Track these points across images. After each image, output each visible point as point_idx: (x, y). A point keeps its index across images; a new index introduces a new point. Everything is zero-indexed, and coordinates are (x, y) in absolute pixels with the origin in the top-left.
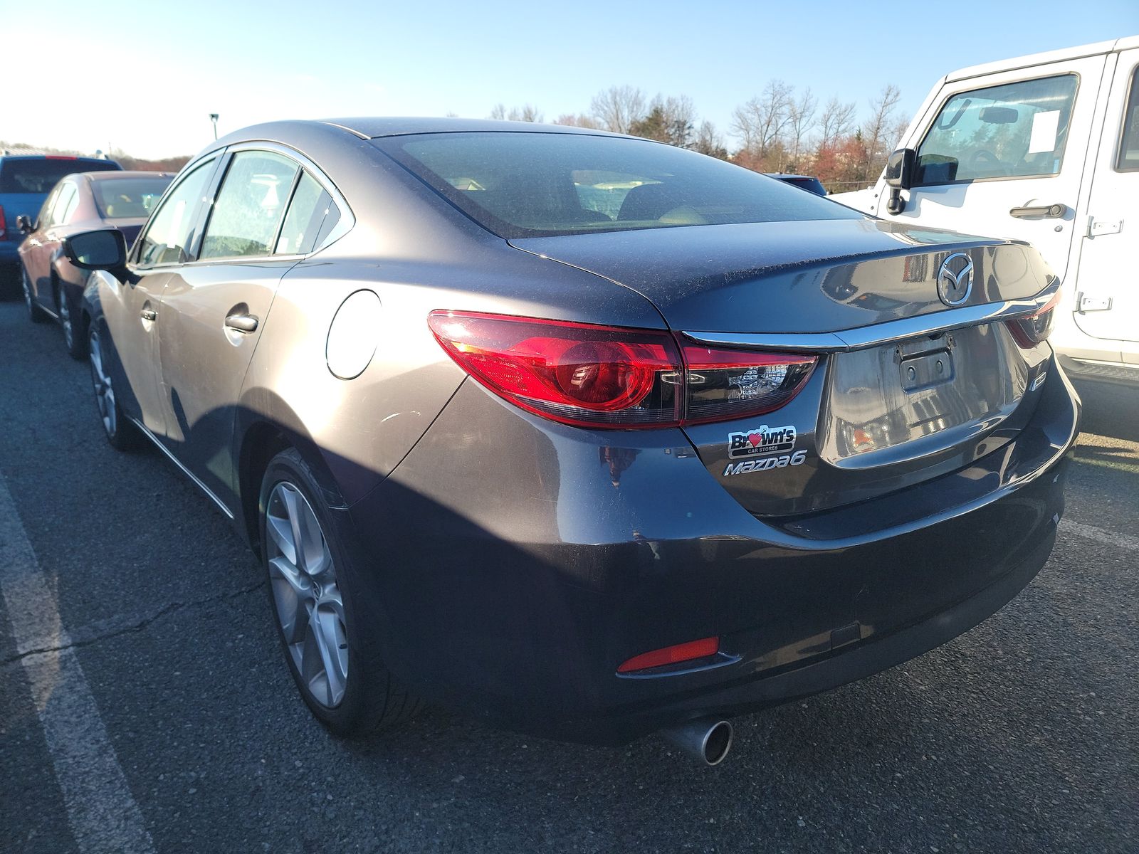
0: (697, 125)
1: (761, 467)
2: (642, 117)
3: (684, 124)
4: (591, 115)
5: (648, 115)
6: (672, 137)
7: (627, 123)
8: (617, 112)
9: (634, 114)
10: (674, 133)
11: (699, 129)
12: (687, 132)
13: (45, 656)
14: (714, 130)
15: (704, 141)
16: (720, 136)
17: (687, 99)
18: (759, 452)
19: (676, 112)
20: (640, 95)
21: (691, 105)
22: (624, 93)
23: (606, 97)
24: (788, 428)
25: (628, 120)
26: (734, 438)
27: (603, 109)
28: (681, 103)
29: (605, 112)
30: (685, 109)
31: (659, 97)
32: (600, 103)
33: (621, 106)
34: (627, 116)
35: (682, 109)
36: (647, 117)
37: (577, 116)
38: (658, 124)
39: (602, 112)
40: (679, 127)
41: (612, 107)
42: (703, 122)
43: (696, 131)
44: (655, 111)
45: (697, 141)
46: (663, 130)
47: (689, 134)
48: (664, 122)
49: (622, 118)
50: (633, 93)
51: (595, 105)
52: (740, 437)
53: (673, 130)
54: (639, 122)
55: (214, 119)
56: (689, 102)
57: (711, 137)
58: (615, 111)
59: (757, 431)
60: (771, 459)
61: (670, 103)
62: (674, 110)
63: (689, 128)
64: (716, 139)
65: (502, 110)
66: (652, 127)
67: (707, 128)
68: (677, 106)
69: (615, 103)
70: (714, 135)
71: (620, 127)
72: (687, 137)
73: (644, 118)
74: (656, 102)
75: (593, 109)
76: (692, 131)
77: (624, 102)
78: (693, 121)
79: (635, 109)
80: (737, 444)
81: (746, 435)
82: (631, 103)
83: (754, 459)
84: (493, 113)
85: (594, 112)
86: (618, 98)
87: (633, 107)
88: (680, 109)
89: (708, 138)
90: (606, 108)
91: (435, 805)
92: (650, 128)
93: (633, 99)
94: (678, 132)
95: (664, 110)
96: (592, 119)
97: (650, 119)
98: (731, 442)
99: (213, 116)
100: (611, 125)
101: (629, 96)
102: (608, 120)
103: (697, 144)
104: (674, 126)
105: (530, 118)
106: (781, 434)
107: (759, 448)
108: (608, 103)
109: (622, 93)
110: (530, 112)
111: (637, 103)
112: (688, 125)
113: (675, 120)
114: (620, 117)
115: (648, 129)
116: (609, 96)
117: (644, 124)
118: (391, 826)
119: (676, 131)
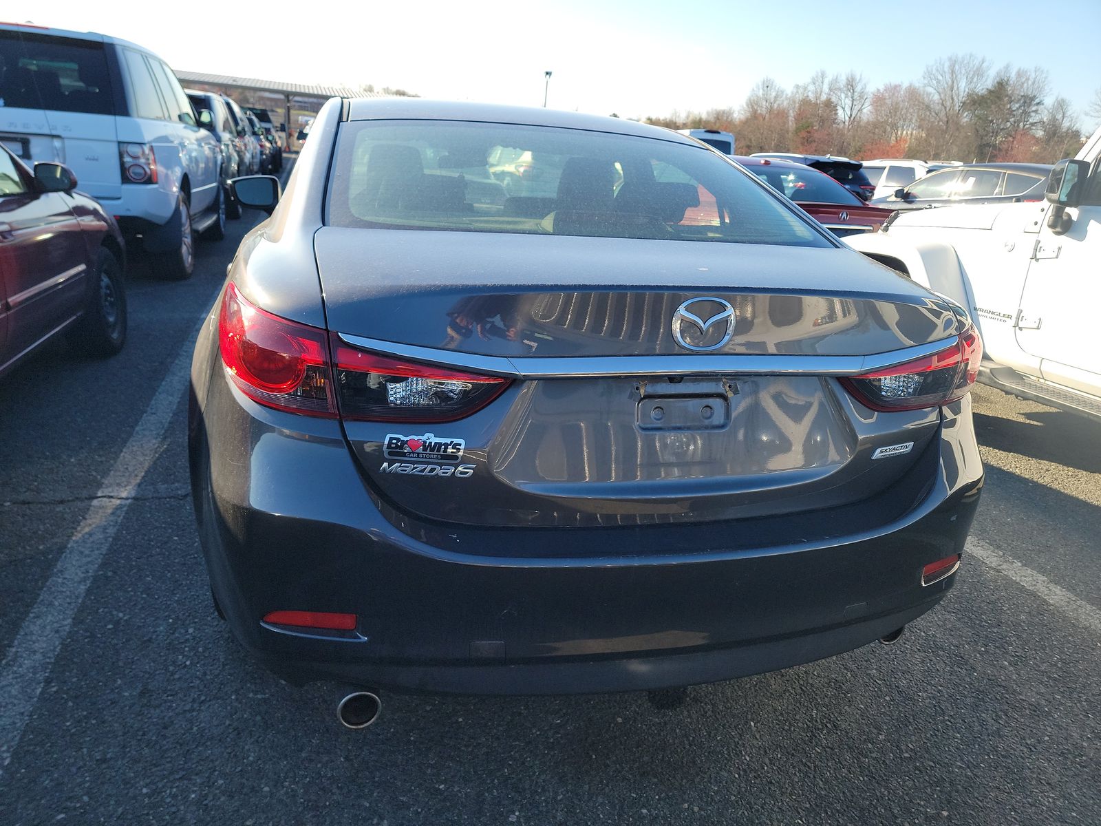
0: (1049, 101)
1: (419, 472)
2: (983, 89)
3: (1033, 99)
4: (922, 85)
5: (990, 87)
6: (1015, 113)
7: (962, 94)
8: (953, 82)
9: (973, 85)
10: (1018, 109)
11: (1051, 106)
12: (1034, 109)
13: (110, 502)
14: (1069, 108)
15: (1054, 119)
16: (1075, 115)
17: (1042, 71)
18: (418, 457)
19: (1025, 85)
20: (984, 65)
21: (1046, 78)
22: (966, 62)
23: (943, 65)
24: (456, 441)
25: (964, 91)
26: (391, 439)
27: (936, 79)
28: (1033, 75)
29: (939, 82)
30: (1036, 82)
31: (1007, 67)
32: (934, 71)
33: (959, 76)
34: (963, 87)
35: (1033, 83)
36: (987, 89)
37: (905, 85)
38: (999, 98)
39: (935, 82)
40: (1025, 102)
41: (948, 76)
42: (1057, 99)
43: (1045, 108)
44: (999, 83)
45: (1045, 119)
46: (1004, 105)
47: (1036, 111)
48: (1007, 96)
49: (958, 88)
50: (977, 63)
51: (929, 74)
52: (398, 440)
53: (1017, 105)
54: (977, 95)
55: (548, 76)
56: (1044, 75)
57: (1063, 117)
58: (950, 83)
59: (420, 437)
60: (433, 466)
61: (1019, 74)
62: (1023, 84)
63: (1038, 104)
64: (1070, 119)
65: (823, 75)
66: (991, 101)
67: (1061, 105)
68: (1028, 79)
69: (953, 72)
70: (1068, 114)
71: (952, 99)
72: (1033, 114)
73: (985, 90)
74: (1003, 73)
75: (924, 78)
76: (1041, 107)
77: (963, 72)
78: (1044, 96)
79: (975, 80)
80: (393, 446)
81: (405, 439)
82: (972, 73)
83: (413, 463)
84: (813, 79)
85: (926, 82)
86: (957, 67)
87: (972, 78)
88: (1030, 83)
89: (1059, 117)
90: (940, 78)
91: (251, 695)
92: (989, 101)
93: (975, 69)
94: (1022, 108)
95: (1011, 82)
96: (921, 89)
97: (990, 92)
98: (386, 442)
99: (547, 73)
100: (942, 96)
101: (971, 65)
102: (941, 90)
103: (1044, 123)
104: (1019, 100)
105: (852, 86)
106: (446, 445)
107: (418, 454)
108: (944, 72)
109: (963, 61)
110: (853, 79)
111: (979, 73)
112: (1037, 101)
113: (1022, 94)
114: (955, 88)
115: (986, 103)
116: (947, 64)
117: (983, 96)
118: (208, 699)
119: (1020, 106)
